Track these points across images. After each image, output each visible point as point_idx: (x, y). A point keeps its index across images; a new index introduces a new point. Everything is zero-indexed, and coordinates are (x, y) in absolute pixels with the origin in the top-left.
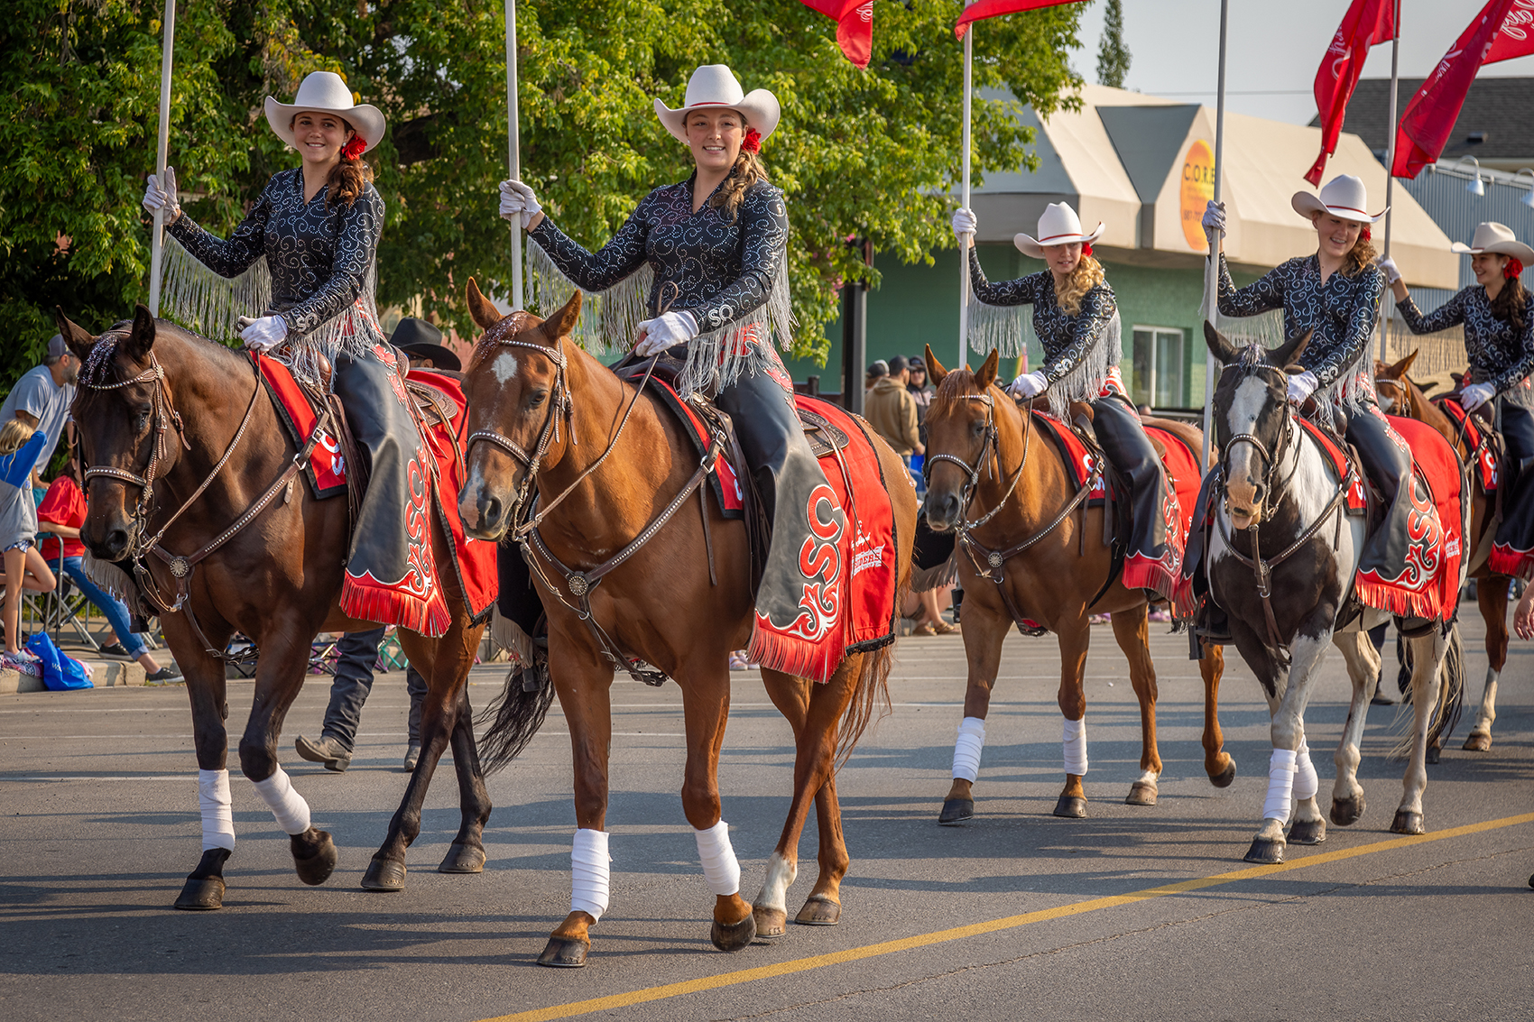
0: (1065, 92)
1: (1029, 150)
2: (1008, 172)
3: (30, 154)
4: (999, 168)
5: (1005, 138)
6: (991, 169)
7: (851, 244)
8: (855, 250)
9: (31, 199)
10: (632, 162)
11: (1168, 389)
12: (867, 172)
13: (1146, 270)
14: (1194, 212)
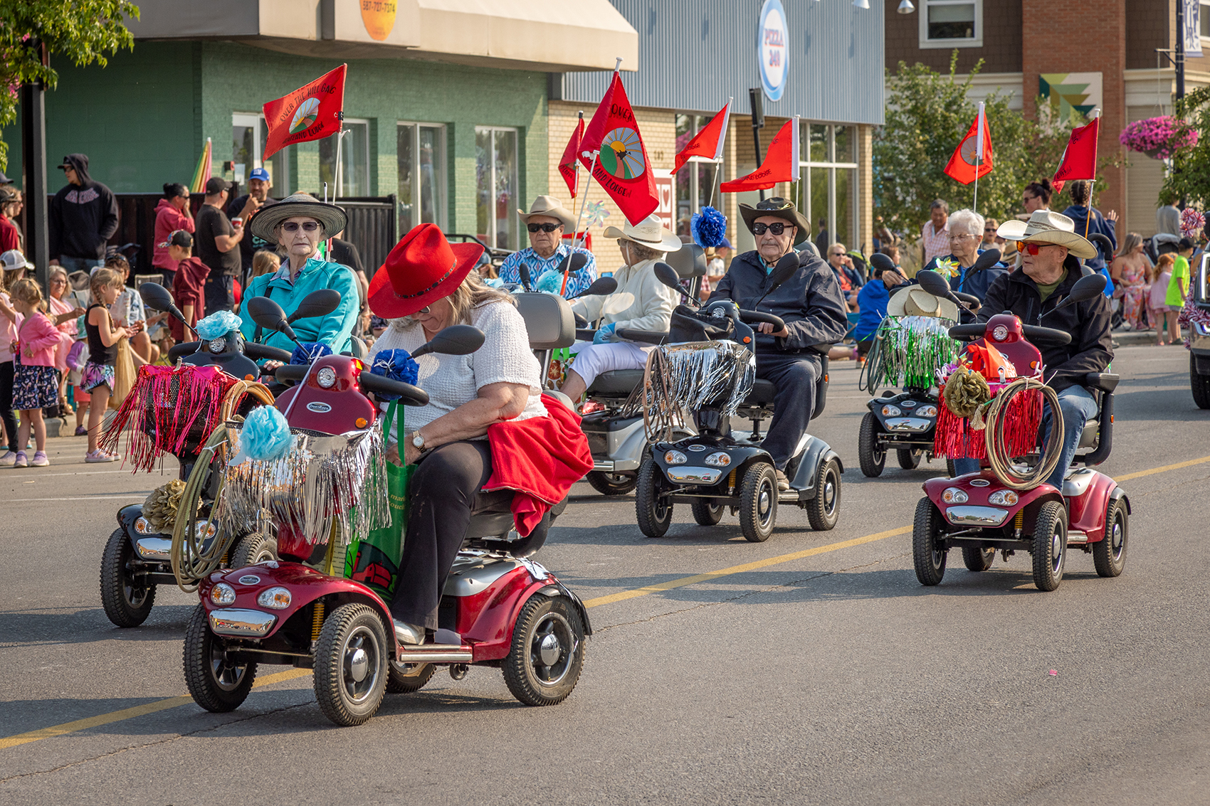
7: (26, 44)
8: (30, 50)
13: (329, 61)
14: (373, 2)
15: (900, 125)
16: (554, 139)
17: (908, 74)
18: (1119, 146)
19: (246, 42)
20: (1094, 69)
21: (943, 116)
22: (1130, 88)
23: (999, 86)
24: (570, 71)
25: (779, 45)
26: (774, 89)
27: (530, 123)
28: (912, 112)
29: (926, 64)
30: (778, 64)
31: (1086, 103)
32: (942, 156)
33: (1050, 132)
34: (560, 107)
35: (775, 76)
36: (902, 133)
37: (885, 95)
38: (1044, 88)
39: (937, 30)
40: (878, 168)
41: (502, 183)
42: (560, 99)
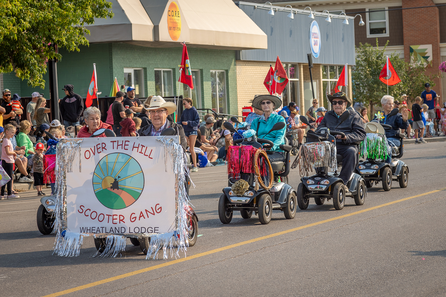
1: (110, 11)
2: (102, 19)
4: (99, 17)
5: (101, 6)
6: (97, 17)
7: (49, 47)
8: (51, 47)
11: (168, 91)
12: (52, 21)
13: (158, 49)
14: (173, 27)
15: (361, 65)
16: (238, 74)
17: (363, 47)
18: (439, 70)
19: (128, 43)
20: (429, 43)
21: (376, 61)
22: (442, 49)
23: (395, 50)
24: (243, 50)
25: (317, 38)
26: (316, 54)
27: (230, 68)
28: (365, 60)
29: (369, 43)
30: (317, 45)
31: (427, 55)
32: (376, 76)
33: (414, 66)
34: (240, 62)
35: (316, 49)
36: (362, 68)
37: (355, 55)
38: (412, 50)
39: (373, 31)
40: (354, 81)
41: (220, 90)
42: (240, 59)
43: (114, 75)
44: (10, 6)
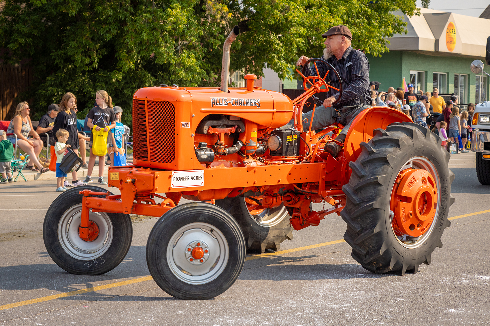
0: (415, 11)
3: (145, 32)
9: (146, 44)
10: (302, 30)
13: (437, 57)
14: (450, 41)
19: (415, 52)
43: (403, 75)
44: (333, 21)
